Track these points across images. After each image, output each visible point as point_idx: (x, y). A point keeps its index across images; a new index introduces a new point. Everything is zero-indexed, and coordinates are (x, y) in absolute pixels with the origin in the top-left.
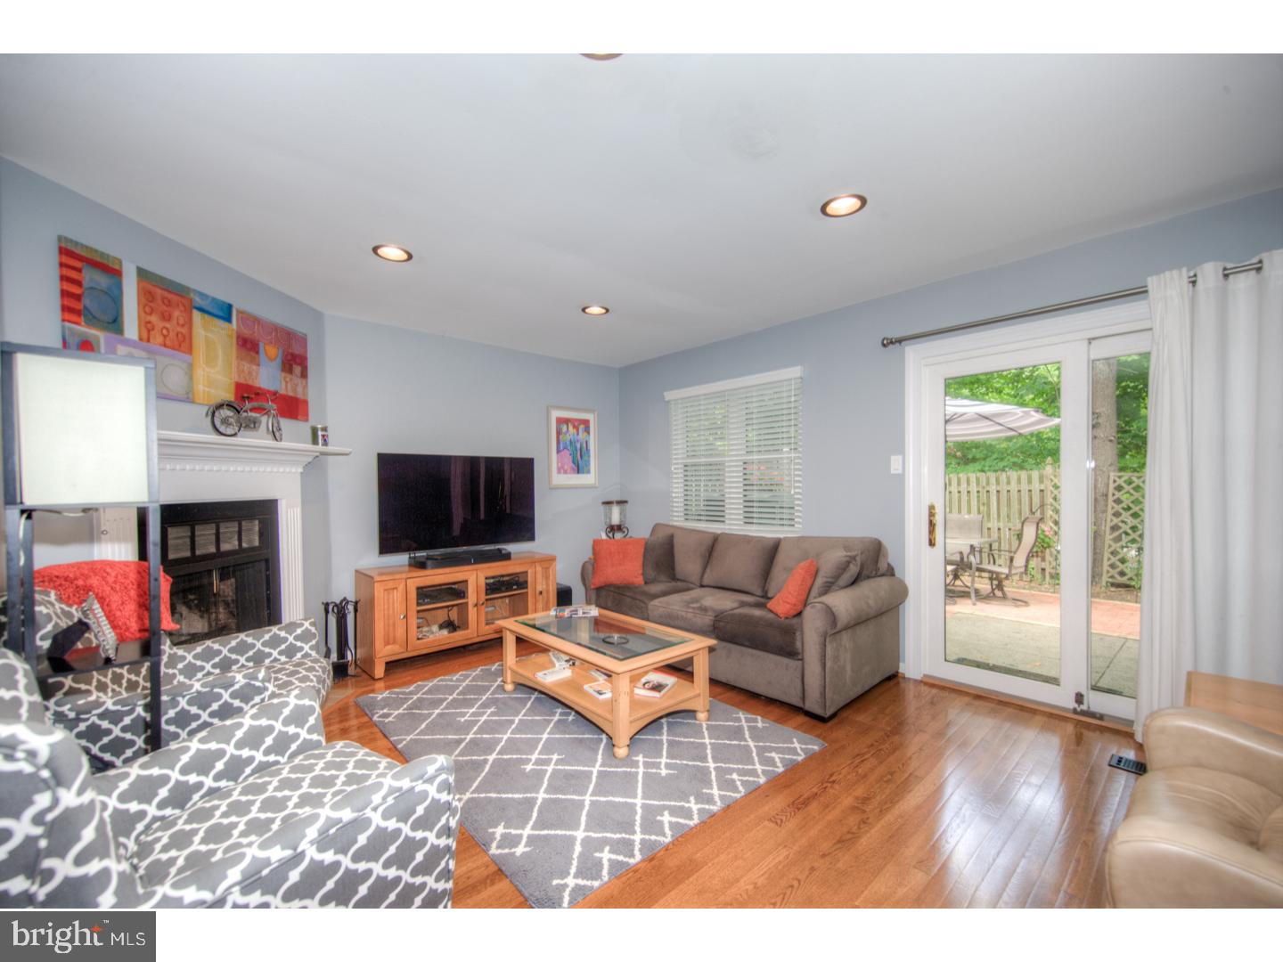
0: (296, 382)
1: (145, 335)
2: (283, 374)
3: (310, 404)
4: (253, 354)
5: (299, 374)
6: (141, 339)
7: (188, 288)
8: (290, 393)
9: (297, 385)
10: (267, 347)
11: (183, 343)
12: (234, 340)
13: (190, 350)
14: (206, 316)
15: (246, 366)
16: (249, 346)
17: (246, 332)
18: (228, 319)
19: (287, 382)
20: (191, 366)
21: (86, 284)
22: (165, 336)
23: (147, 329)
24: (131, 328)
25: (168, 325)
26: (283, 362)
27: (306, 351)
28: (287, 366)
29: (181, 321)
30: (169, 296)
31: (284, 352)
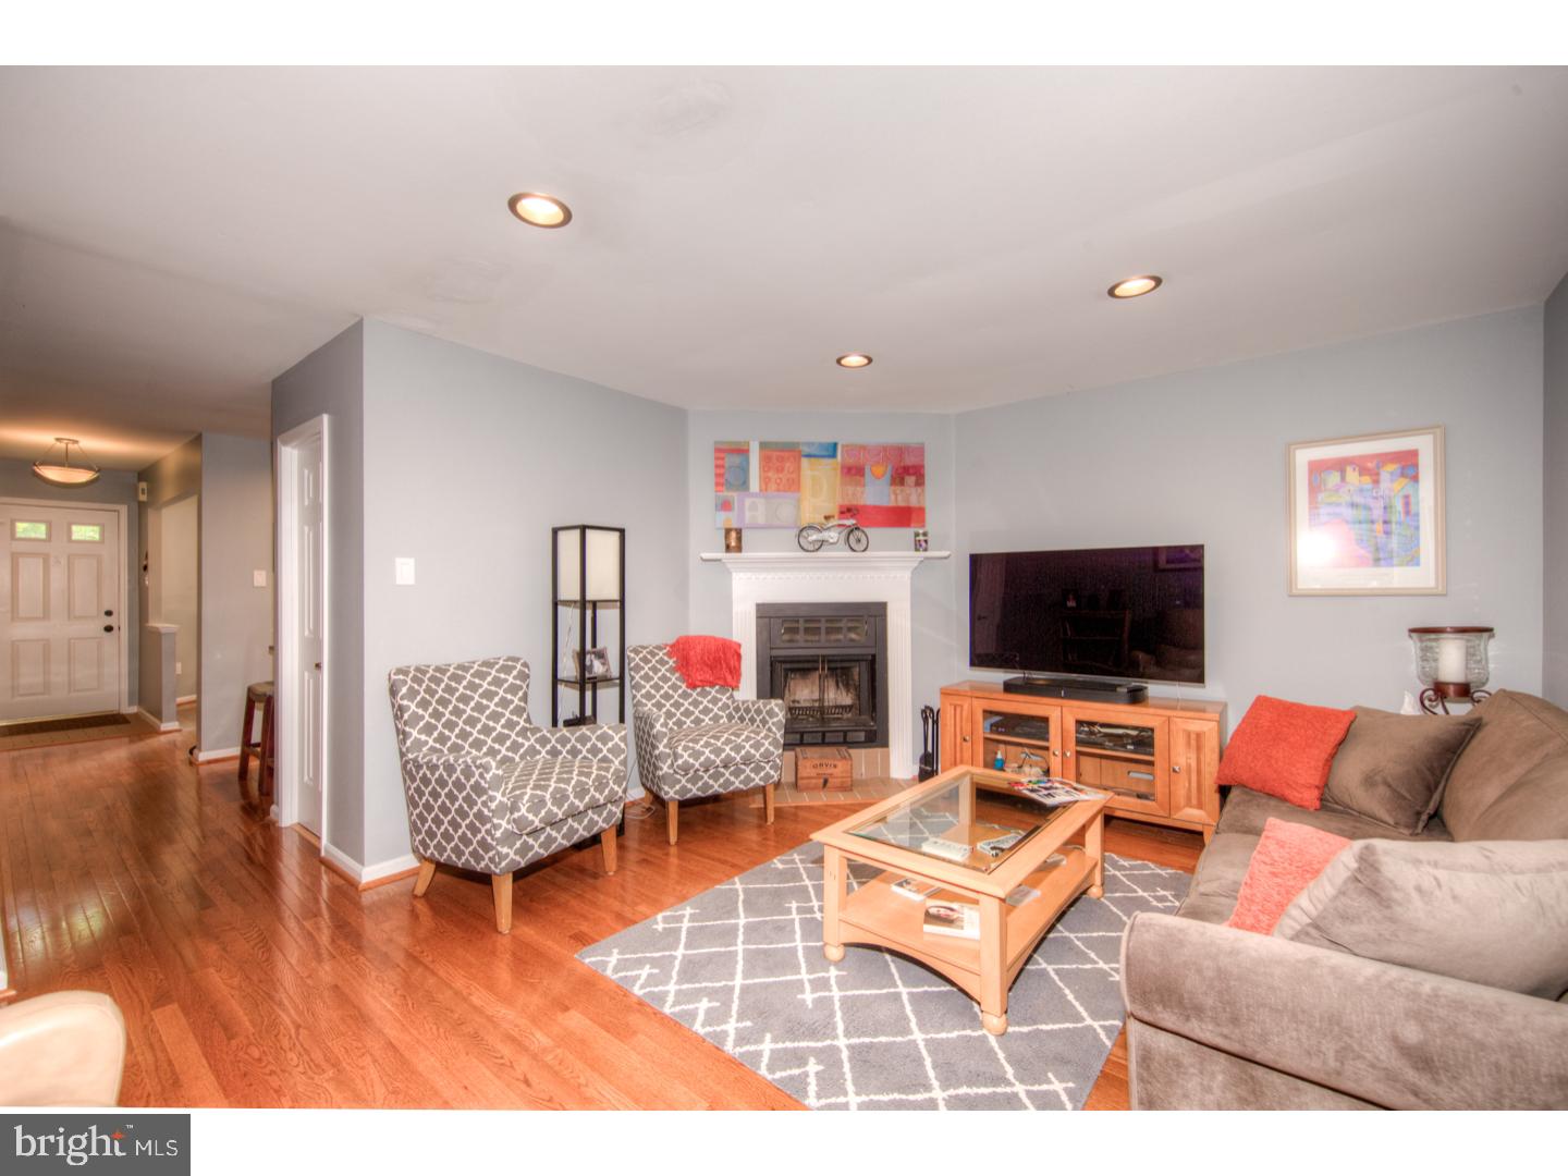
0: (908, 492)
1: (764, 487)
2: (893, 488)
3: (927, 511)
4: (858, 478)
5: (913, 484)
6: (761, 490)
7: (798, 443)
8: (901, 503)
9: (910, 495)
10: (874, 469)
11: (794, 485)
12: (839, 471)
13: (798, 489)
14: (813, 460)
15: (850, 489)
16: (853, 472)
17: (851, 461)
18: (834, 456)
19: (896, 495)
20: (799, 501)
21: (727, 465)
22: (778, 484)
23: (765, 481)
24: (755, 484)
25: (781, 476)
26: (892, 476)
27: (923, 460)
28: (898, 480)
29: (791, 470)
30: (782, 454)
31: (893, 467)
